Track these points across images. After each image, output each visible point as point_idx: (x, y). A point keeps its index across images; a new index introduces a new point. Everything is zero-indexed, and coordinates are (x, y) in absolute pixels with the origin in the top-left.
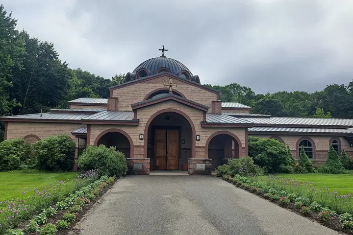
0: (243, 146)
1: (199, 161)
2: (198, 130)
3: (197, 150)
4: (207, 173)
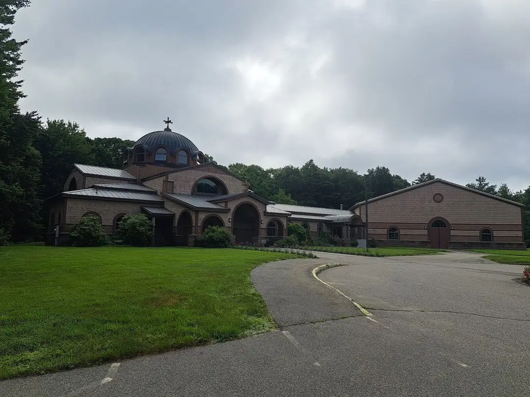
0: (285, 228)
1: (263, 238)
2: (262, 217)
3: (261, 230)
4: (267, 245)
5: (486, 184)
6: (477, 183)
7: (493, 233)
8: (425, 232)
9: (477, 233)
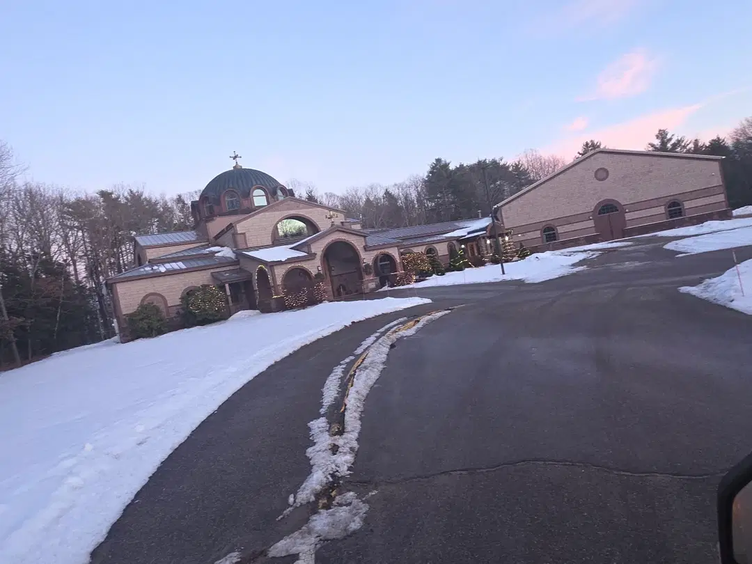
0: (399, 261)
2: (363, 255)
5: (670, 139)
6: (657, 142)
7: (683, 204)
8: (591, 224)
9: (662, 210)
